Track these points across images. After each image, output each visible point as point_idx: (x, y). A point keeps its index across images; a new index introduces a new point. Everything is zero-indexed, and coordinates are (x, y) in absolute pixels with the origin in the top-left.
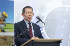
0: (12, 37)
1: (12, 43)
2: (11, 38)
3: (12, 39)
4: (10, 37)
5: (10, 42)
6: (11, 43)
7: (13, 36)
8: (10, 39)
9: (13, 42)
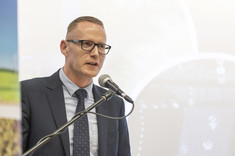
0: (11, 125)
1: (13, 149)
2: (8, 127)
3: (14, 131)
4: (3, 123)
5: (6, 143)
6: (9, 149)
7: (16, 121)
8: (5, 130)
9: (14, 145)
